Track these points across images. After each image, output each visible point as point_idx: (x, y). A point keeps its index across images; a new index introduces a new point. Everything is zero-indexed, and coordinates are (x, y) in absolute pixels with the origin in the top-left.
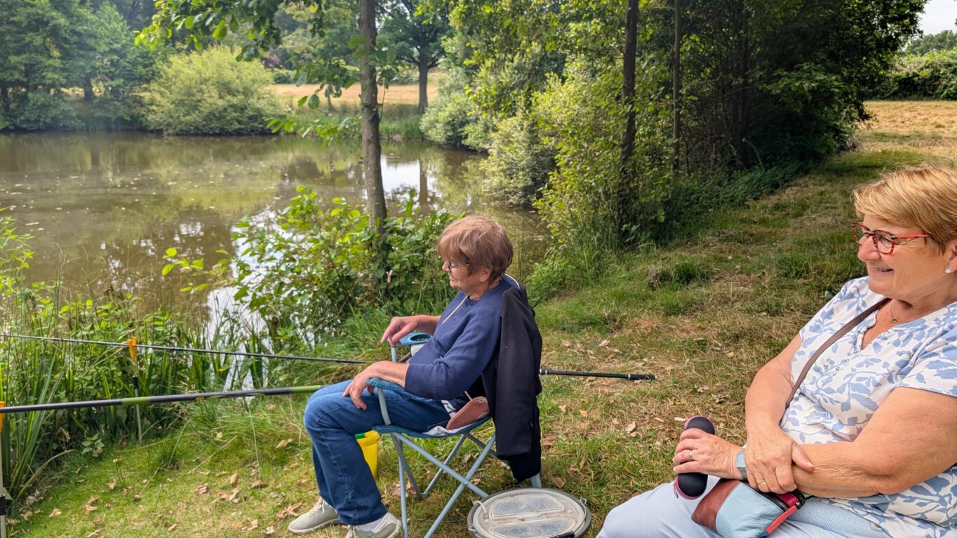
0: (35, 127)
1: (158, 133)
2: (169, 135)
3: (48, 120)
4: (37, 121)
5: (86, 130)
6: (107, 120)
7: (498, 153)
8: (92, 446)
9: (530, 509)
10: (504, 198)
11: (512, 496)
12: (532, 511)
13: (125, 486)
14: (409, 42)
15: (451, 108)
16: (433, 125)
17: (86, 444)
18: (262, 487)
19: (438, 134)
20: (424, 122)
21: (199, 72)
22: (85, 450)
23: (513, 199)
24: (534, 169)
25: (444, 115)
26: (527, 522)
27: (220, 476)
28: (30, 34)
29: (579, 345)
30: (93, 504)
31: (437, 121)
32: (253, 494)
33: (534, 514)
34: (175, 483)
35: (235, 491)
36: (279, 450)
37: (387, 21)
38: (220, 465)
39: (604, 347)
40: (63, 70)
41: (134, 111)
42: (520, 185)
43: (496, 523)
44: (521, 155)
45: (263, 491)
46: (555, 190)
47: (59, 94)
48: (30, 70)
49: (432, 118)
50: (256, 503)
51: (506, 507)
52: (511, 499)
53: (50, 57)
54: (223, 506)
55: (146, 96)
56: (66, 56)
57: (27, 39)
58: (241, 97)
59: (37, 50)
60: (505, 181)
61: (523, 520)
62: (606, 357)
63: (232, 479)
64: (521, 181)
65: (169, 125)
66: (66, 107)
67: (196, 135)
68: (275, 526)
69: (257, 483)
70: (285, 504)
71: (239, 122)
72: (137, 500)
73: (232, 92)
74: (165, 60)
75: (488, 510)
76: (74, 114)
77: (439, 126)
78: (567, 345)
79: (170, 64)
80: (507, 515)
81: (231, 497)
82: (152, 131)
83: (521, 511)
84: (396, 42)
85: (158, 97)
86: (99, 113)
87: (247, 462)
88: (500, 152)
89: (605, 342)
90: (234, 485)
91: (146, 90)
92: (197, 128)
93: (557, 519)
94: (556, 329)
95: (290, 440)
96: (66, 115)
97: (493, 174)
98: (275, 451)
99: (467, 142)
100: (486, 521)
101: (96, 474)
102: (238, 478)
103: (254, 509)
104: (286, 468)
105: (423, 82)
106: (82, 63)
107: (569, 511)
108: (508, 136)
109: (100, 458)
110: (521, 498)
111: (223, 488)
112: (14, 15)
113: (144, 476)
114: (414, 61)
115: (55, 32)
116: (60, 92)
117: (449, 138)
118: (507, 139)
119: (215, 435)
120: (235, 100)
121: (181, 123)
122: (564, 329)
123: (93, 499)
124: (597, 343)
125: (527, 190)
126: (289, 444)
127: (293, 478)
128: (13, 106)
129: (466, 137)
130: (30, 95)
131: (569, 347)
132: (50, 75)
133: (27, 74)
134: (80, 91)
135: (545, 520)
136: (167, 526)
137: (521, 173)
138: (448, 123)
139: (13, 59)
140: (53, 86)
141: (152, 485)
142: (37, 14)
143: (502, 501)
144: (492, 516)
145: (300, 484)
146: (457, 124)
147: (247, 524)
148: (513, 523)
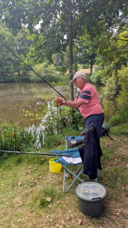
0: (8, 81)
1: (32, 82)
2: (34, 82)
3: (11, 80)
4: (9, 80)
5: (18, 82)
6: (22, 79)
7: (108, 85)
8: (5, 155)
9: (92, 188)
10: (109, 97)
11: (88, 183)
12: (92, 189)
13: (10, 166)
14: (88, 58)
15: (97, 74)
16: (93, 78)
17: (4, 155)
18: (36, 170)
19: (94, 81)
20: (91, 78)
21: (41, 68)
22: (4, 156)
23: (111, 97)
24: (117, 90)
25: (96, 76)
26: (90, 192)
27: (29, 166)
28: (8, 62)
29: (119, 140)
30: (3, 169)
31: (94, 77)
32: (34, 171)
33: (92, 190)
34: (19, 166)
35: (31, 170)
36: (42, 161)
37: (83, 54)
38: (29, 163)
39: (126, 141)
40: (14, 69)
41: (28, 77)
42: (113, 94)
43: (82, 191)
44: (114, 86)
45: (36, 171)
46: (121, 95)
47: (13, 74)
48: (8, 69)
49: (93, 76)
50: (34, 173)
51: (85, 187)
52: (87, 184)
53: (12, 66)
54: (27, 173)
55: (30, 74)
56: (15, 66)
57: (7, 63)
58: (49, 73)
59: (9, 65)
60: (109, 93)
61: (89, 191)
62: (126, 144)
63: (31, 167)
64: (114, 92)
65: (35, 80)
66: (14, 77)
67: (40, 82)
68: (37, 180)
69: (35, 169)
70: (40, 175)
71: (49, 79)
72: (11, 169)
73: (48, 72)
74: (34, 66)
75: (81, 187)
76: (16, 78)
77: (94, 78)
78: (116, 139)
79: (35, 67)
80: (85, 189)
81: (30, 171)
82: (31, 82)
83: (89, 188)
84: (85, 58)
85: (32, 74)
86: (21, 78)
87: (35, 163)
88: (109, 85)
89: (126, 139)
90: (31, 168)
91: (30, 73)
92: (40, 81)
93: (98, 192)
94: (114, 135)
95: (44, 159)
96: (14, 78)
97: (107, 91)
98: (41, 161)
99: (102, 82)
100: (80, 190)
101: (5, 162)
102: (32, 167)
103: (34, 175)
104: (43, 166)
105: (91, 68)
106: (17, 67)
107: (102, 190)
108: (111, 81)
109: (7, 158)
110: (90, 185)
111: (29, 169)
112: (5, 58)
113: (14, 164)
114: (89, 63)
115: (12, 61)
116: (13, 73)
117: (97, 81)
118: (110, 82)
119: (29, 156)
120: (48, 74)
121: (37, 80)
122: (116, 135)
123: (3, 168)
124: (124, 139)
125: (115, 95)
126: (44, 160)
127: (44, 168)
128: (5, 77)
129: (101, 81)
130: (8, 74)
131: (116, 140)
132: (11, 70)
133: (7, 70)
134: (17, 73)
135: (95, 192)
136: (16, 177)
137: (114, 91)
138: (97, 78)
139: (5, 67)
140: (12, 72)
141: (15, 166)
142: (9, 57)
143: (85, 185)
144: (81, 189)
145: (44, 170)
146: (99, 78)
147: (31, 179)
148: (86, 192)
